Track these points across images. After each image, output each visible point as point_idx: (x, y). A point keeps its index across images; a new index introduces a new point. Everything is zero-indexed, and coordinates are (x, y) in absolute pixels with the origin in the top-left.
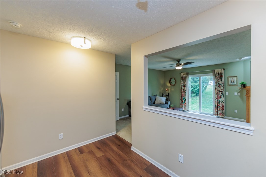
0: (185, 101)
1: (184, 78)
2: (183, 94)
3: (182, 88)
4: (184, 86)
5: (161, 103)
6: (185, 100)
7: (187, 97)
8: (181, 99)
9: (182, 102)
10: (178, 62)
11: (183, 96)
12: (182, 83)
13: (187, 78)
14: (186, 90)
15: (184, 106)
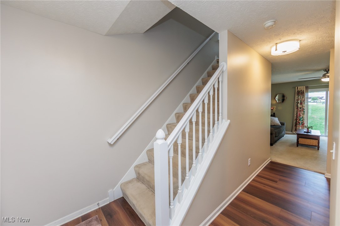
0: (302, 122)
1: (300, 93)
2: (299, 113)
4: (301, 103)
5: (275, 124)
6: (302, 120)
7: (305, 116)
8: (296, 120)
9: (298, 123)
10: (326, 72)
11: (300, 115)
12: (298, 100)
13: (306, 94)
14: (305, 108)
15: (300, 128)
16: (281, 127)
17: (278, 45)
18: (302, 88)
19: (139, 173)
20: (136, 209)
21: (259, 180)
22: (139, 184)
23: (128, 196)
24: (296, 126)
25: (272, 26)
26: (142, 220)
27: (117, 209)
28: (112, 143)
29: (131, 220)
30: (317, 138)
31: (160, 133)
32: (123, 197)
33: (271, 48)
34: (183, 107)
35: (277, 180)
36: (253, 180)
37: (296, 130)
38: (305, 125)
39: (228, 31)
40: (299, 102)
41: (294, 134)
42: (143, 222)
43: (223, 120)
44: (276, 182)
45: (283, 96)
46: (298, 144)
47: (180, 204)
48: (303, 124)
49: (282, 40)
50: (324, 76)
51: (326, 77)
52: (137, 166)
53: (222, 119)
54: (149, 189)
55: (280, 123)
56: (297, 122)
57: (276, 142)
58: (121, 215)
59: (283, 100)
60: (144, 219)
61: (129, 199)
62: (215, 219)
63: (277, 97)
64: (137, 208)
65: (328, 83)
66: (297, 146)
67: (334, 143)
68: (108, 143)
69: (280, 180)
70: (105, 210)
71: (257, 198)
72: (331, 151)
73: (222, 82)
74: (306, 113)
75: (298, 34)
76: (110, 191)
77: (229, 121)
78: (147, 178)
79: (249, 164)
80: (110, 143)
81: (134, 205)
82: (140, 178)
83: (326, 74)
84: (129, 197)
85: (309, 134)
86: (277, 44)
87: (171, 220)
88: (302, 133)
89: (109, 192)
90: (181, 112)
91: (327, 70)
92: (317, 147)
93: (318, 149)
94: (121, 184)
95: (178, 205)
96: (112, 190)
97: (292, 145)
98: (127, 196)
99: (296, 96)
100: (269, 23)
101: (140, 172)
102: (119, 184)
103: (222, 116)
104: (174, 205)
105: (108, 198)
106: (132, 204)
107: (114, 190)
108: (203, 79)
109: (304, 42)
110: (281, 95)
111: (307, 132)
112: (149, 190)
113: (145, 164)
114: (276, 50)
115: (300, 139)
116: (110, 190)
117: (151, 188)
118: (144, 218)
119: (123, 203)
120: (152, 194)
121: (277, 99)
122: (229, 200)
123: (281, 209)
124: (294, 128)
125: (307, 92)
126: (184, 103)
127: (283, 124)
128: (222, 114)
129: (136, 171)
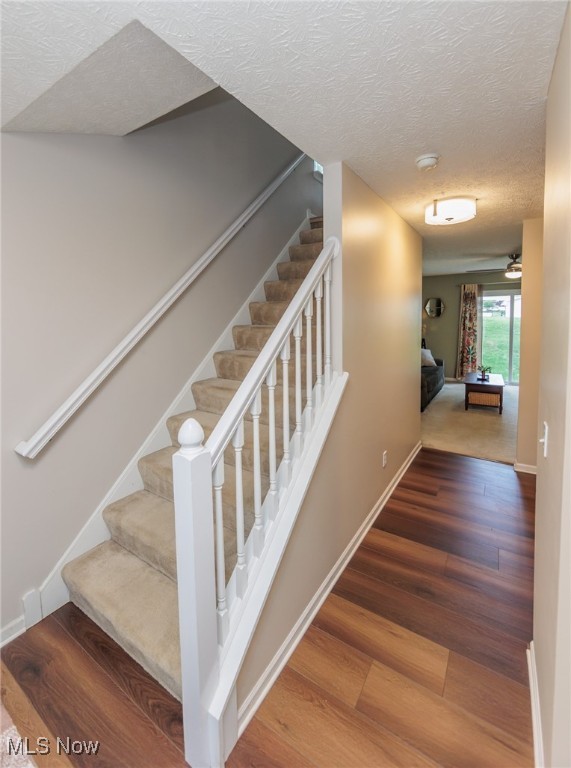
0: (472, 358)
1: (470, 298)
2: (468, 340)
3: (464, 324)
4: (471, 320)
5: (428, 365)
6: (472, 352)
7: (477, 346)
8: (463, 352)
9: (465, 359)
10: (512, 261)
11: (469, 343)
12: (466, 311)
13: (478, 299)
14: (477, 329)
15: (470, 370)
16: (436, 370)
17: (439, 204)
18: (472, 288)
19: (118, 528)
20: (115, 632)
21: (403, 494)
22: (121, 559)
23: (89, 600)
24: (462, 365)
25: (432, 166)
26: (134, 658)
27: (53, 645)
28: (32, 456)
29: (103, 667)
30: (497, 390)
31: (190, 429)
32: (71, 603)
33: (425, 207)
34: (234, 336)
35: (437, 489)
36: (391, 497)
37: (462, 373)
38: (478, 363)
39: (344, 164)
40: (468, 316)
41: (458, 382)
42: (138, 664)
43: (334, 373)
44: (434, 494)
45: (439, 303)
46: (468, 405)
47: (242, 598)
48: (474, 362)
49: (446, 195)
50: (510, 268)
51: (511, 271)
52: (111, 509)
53: (332, 370)
54: (151, 566)
55: (436, 361)
56: (464, 357)
57: (429, 402)
58: (70, 662)
59: (439, 313)
60: (143, 657)
61: (91, 607)
62: (320, 610)
63: (428, 306)
64: (120, 629)
65: (520, 279)
66: (466, 409)
67: (545, 423)
68: (20, 455)
69: (443, 488)
70: (13, 656)
71: (403, 540)
72: (541, 441)
73: (330, 285)
74: (478, 337)
75: (475, 187)
76: (27, 596)
77: (346, 374)
78: (145, 539)
79: (384, 462)
80: (24, 454)
81: (108, 622)
82: (120, 541)
83: (512, 264)
84: (92, 603)
85: (486, 383)
86: (436, 200)
87: (220, 647)
88: (475, 381)
89: (24, 599)
90: (228, 348)
91: (516, 256)
92: (498, 410)
93: (501, 413)
94: (64, 568)
95: (236, 603)
96: (33, 590)
97: (456, 408)
98: (85, 600)
99: (463, 304)
100: (426, 160)
101: (124, 524)
102: (56, 568)
103: (331, 363)
104: (227, 607)
105: (22, 617)
106: (102, 619)
107: (41, 588)
108: (279, 265)
109: (482, 203)
110: (435, 302)
111: (483, 380)
112: (150, 569)
113: (137, 499)
114: (435, 214)
115: (471, 395)
116: (29, 593)
117: (157, 563)
118: (141, 654)
119: (73, 621)
120: (160, 581)
121: (428, 310)
122: (348, 554)
123: (446, 554)
124: (459, 369)
125: (481, 296)
126: (234, 327)
127: (439, 363)
128: (331, 358)
129: (108, 523)
